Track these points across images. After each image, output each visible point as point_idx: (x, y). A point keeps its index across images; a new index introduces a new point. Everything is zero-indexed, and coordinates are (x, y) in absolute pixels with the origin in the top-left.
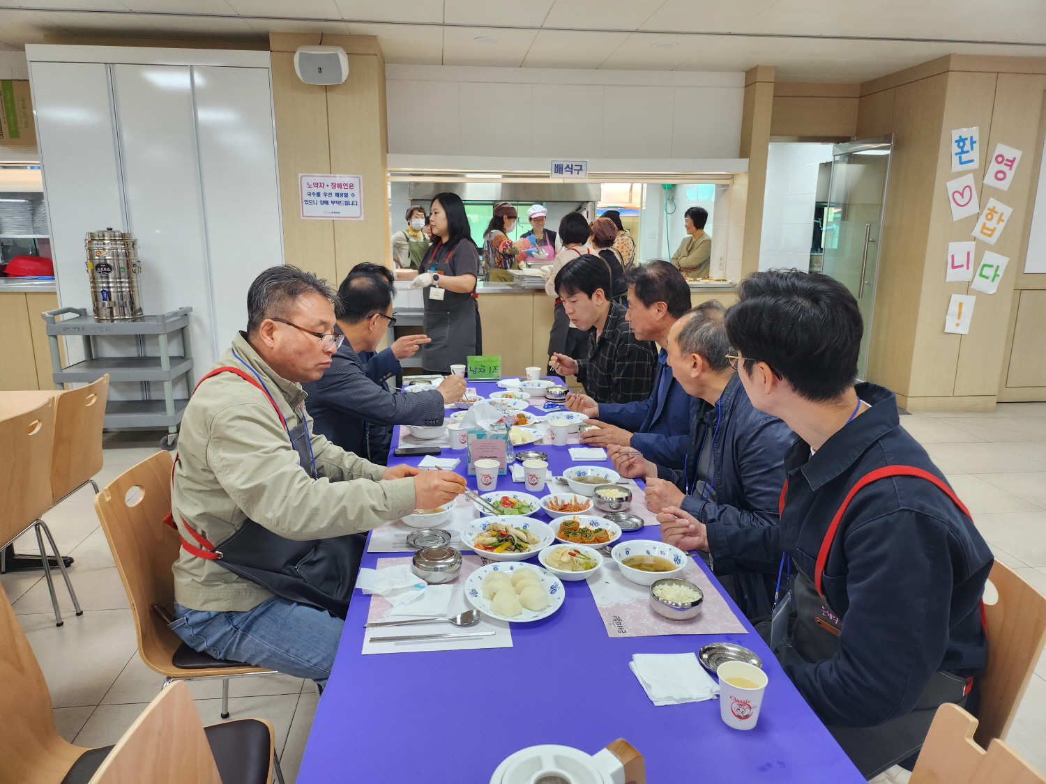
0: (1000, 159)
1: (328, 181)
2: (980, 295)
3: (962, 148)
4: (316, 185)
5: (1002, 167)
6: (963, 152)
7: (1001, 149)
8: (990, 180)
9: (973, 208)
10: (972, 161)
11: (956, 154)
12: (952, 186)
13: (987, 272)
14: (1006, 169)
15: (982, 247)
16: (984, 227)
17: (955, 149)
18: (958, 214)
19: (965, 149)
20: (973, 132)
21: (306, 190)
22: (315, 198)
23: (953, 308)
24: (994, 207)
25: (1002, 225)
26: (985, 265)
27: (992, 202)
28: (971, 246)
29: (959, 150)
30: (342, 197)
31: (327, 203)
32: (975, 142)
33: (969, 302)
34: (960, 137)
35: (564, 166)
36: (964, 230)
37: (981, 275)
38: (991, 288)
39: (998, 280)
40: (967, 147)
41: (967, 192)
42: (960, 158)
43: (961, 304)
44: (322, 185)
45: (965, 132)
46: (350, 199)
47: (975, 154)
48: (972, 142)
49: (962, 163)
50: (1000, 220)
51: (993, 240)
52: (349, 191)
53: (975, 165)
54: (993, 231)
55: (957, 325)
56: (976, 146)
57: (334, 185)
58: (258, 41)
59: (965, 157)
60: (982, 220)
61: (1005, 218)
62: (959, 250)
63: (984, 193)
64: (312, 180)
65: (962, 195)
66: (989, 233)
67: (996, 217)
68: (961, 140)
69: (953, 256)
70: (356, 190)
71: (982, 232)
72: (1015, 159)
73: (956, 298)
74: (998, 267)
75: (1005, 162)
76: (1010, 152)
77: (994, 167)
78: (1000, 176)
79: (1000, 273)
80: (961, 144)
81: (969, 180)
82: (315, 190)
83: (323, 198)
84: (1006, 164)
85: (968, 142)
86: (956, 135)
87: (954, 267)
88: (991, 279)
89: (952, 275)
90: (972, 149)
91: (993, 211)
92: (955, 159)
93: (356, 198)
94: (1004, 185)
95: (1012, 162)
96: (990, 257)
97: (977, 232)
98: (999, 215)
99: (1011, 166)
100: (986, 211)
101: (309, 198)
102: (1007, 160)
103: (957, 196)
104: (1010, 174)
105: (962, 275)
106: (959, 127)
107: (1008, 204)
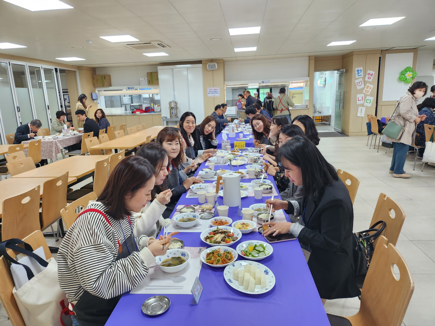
0: (369, 74)
1: (213, 89)
2: (367, 107)
3: (358, 72)
4: (210, 90)
5: (370, 76)
6: (359, 73)
7: (369, 72)
8: (366, 79)
9: (363, 86)
12: (356, 81)
13: (368, 101)
14: (371, 76)
15: (366, 96)
16: (366, 90)
17: (357, 72)
18: (359, 88)
19: (359, 72)
20: (361, 68)
21: (208, 91)
22: (210, 92)
23: (359, 110)
25: (371, 90)
26: (367, 100)
27: (368, 85)
28: (363, 95)
29: (358, 73)
30: (216, 92)
31: (212, 93)
33: (364, 109)
35: (265, 82)
36: (361, 91)
37: (366, 102)
38: (369, 105)
39: (371, 103)
41: (361, 82)
43: (361, 109)
44: (212, 90)
45: (359, 69)
46: (217, 92)
47: (362, 73)
48: (361, 71)
49: (358, 76)
50: (370, 88)
51: (369, 93)
52: (217, 91)
53: (362, 76)
54: (368, 91)
55: (361, 114)
56: (362, 72)
57: (214, 89)
58: (199, 62)
59: (359, 74)
60: (365, 89)
61: (372, 88)
62: (360, 96)
63: (365, 82)
64: (209, 89)
65: (359, 83)
66: (368, 92)
67: (369, 88)
68: (358, 70)
69: (358, 98)
70: (218, 90)
71: (365, 92)
73: (360, 108)
74: (371, 100)
76: (371, 72)
77: (367, 76)
78: (369, 78)
79: (372, 101)
80: (358, 71)
81: (361, 79)
82: (210, 91)
83: (212, 92)
85: (360, 71)
86: (356, 69)
87: (358, 100)
88: (369, 103)
89: (358, 102)
90: (361, 72)
91: (368, 87)
92: (357, 75)
93: (218, 92)
94: (371, 80)
95: (372, 74)
96: (368, 98)
97: (364, 91)
98: (370, 87)
99: (372, 76)
100: (366, 87)
101: (209, 93)
103: (358, 84)
105: (361, 102)
106: (357, 67)
107: (372, 85)
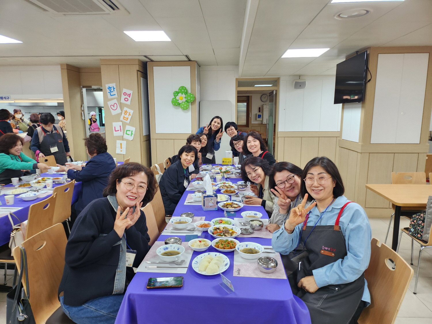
0: (125, 94)
2: (127, 141)
3: (110, 90)
5: (126, 97)
7: (125, 90)
8: (122, 101)
9: (119, 111)
10: (115, 95)
11: (109, 92)
12: (110, 103)
13: (128, 132)
14: (128, 97)
15: (124, 125)
16: (124, 117)
17: (108, 91)
18: (114, 113)
19: (111, 91)
20: (113, 85)
23: (118, 145)
24: (126, 110)
25: (130, 117)
26: (127, 131)
27: (125, 109)
28: (120, 124)
29: (110, 91)
32: (115, 88)
33: (124, 143)
34: (109, 87)
35: (3, 97)
36: (117, 118)
37: (126, 134)
38: (131, 138)
39: (133, 135)
40: (112, 90)
41: (115, 105)
42: (110, 94)
43: (121, 144)
45: (111, 85)
47: (115, 92)
48: (114, 89)
49: (111, 95)
50: (129, 115)
51: (128, 121)
53: (116, 96)
54: (128, 118)
55: (121, 151)
59: (112, 94)
60: (123, 115)
61: (131, 114)
62: (117, 125)
63: (122, 106)
65: (114, 106)
66: (126, 119)
67: (128, 114)
68: (109, 88)
69: (115, 127)
71: (123, 119)
72: (130, 94)
73: (118, 142)
74: (132, 131)
75: (127, 95)
76: (128, 92)
77: (123, 97)
78: (126, 100)
79: (133, 133)
80: (110, 89)
81: (115, 101)
84: (127, 96)
85: (112, 88)
86: (107, 86)
87: (116, 131)
88: (130, 135)
89: (116, 134)
90: (114, 91)
91: (126, 112)
94: (129, 103)
96: (128, 127)
97: (122, 118)
98: (129, 113)
99: (130, 97)
100: (124, 112)
102: (128, 94)
103: (112, 107)
104: (130, 99)
105: (120, 134)
106: (108, 83)
107: (131, 109)
